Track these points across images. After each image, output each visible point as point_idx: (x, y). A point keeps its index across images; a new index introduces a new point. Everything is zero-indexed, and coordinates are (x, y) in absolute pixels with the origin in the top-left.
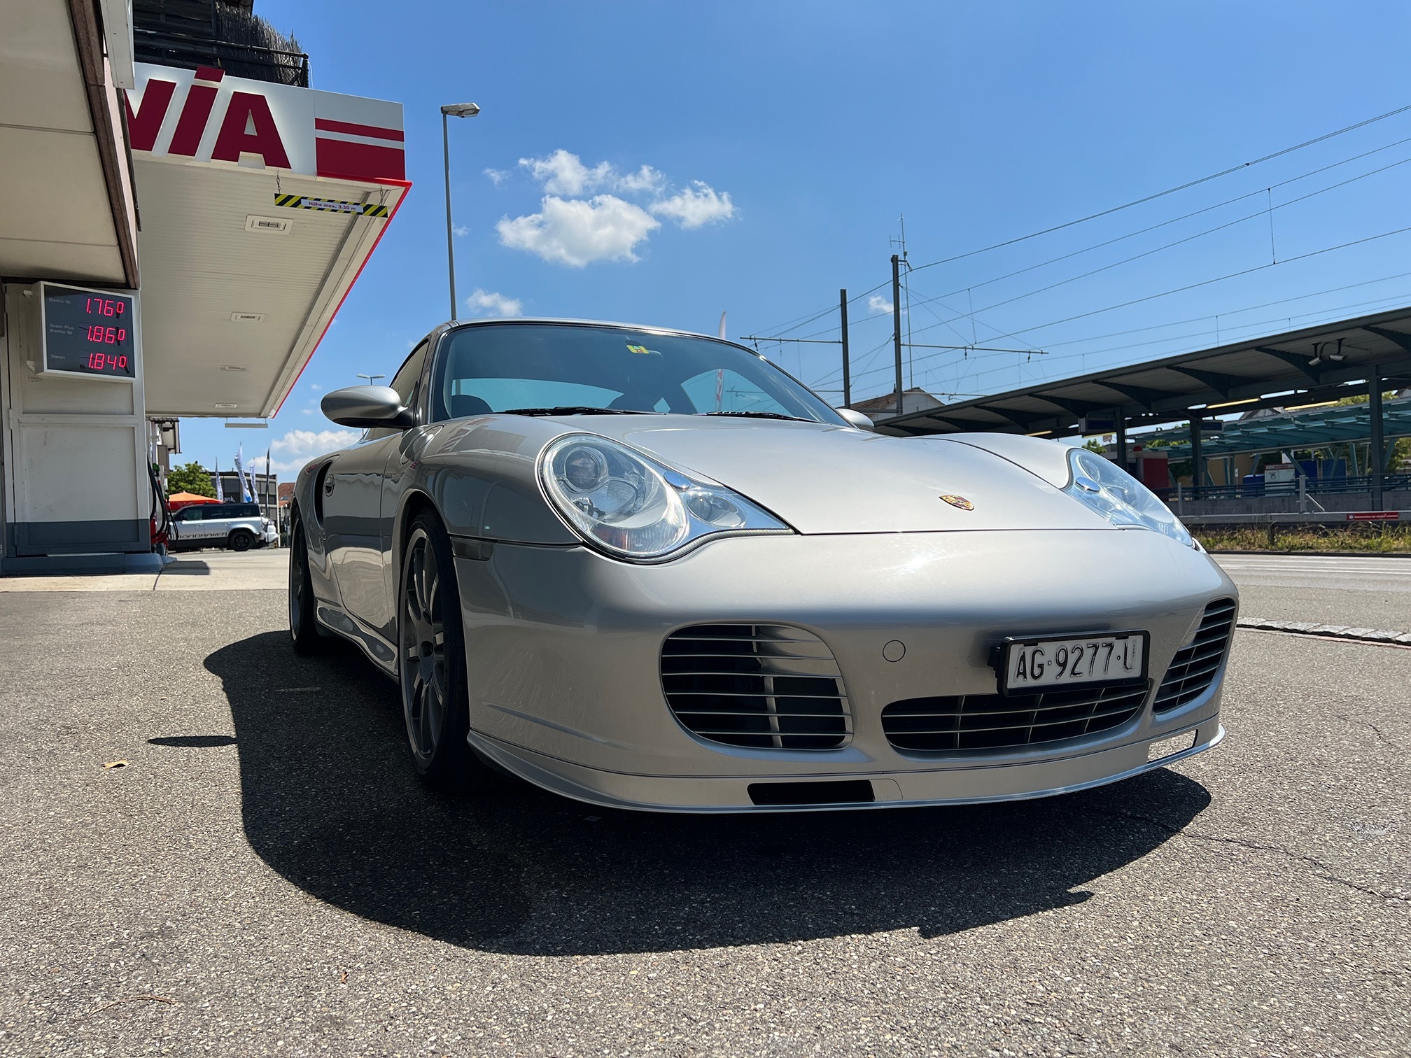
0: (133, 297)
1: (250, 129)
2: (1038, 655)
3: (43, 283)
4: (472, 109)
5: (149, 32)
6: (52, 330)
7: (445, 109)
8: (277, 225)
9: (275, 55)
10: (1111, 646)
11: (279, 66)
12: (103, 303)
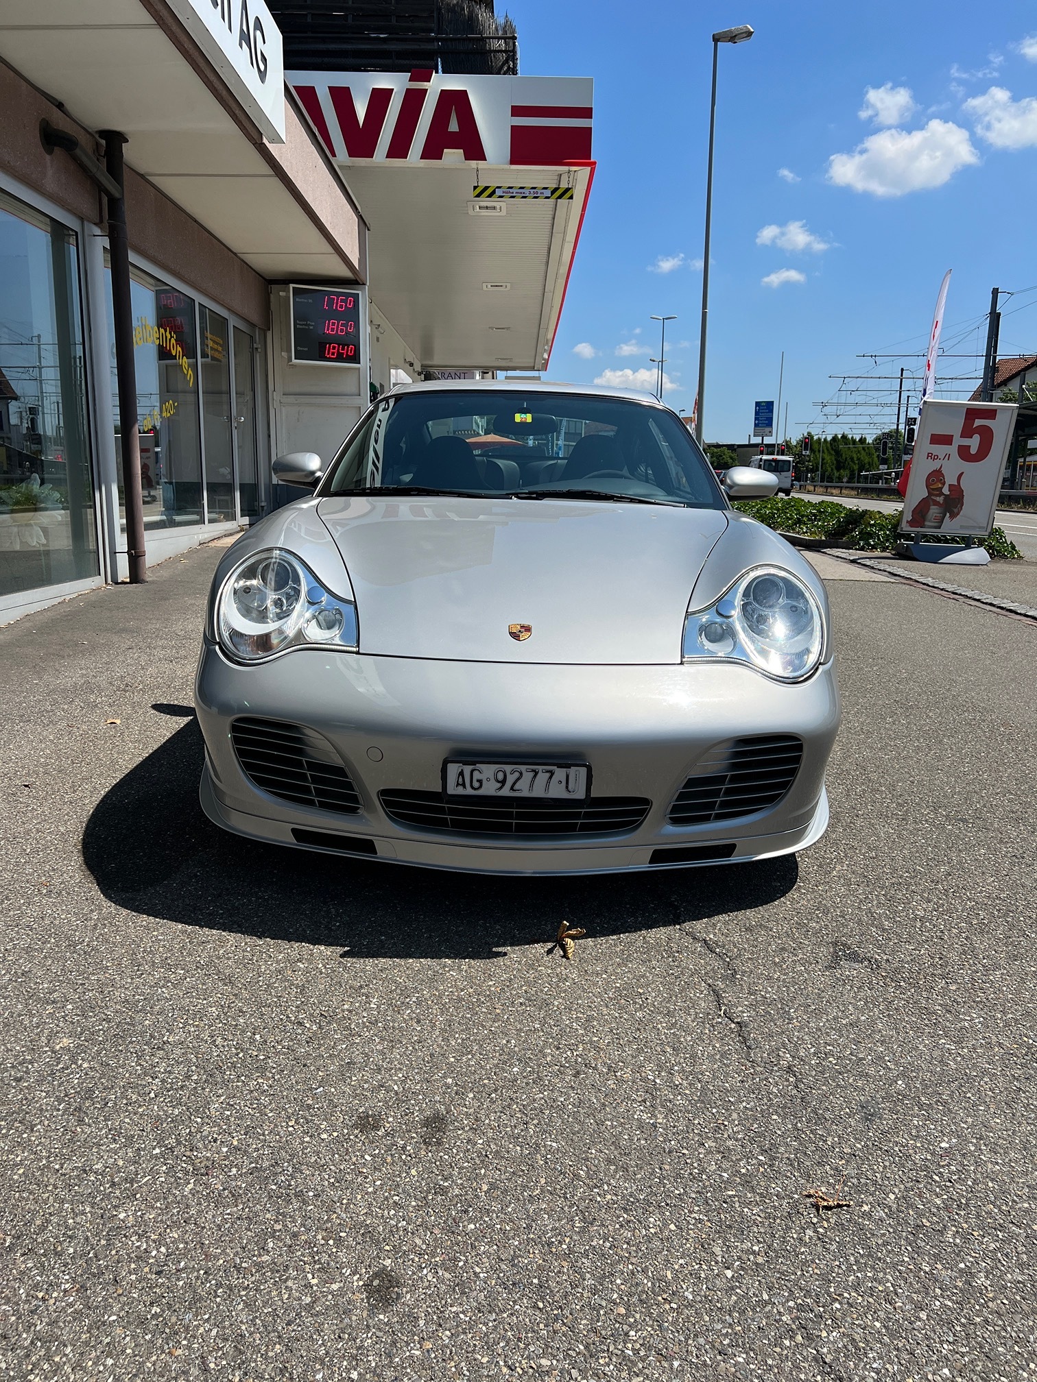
0: (360, 292)
1: (454, 126)
2: (476, 774)
3: (292, 286)
4: (746, 32)
5: (382, 36)
6: (298, 326)
7: (716, 37)
8: (494, 208)
9: (487, 41)
10: (552, 773)
11: (491, 51)
12: (338, 300)
